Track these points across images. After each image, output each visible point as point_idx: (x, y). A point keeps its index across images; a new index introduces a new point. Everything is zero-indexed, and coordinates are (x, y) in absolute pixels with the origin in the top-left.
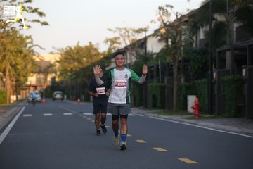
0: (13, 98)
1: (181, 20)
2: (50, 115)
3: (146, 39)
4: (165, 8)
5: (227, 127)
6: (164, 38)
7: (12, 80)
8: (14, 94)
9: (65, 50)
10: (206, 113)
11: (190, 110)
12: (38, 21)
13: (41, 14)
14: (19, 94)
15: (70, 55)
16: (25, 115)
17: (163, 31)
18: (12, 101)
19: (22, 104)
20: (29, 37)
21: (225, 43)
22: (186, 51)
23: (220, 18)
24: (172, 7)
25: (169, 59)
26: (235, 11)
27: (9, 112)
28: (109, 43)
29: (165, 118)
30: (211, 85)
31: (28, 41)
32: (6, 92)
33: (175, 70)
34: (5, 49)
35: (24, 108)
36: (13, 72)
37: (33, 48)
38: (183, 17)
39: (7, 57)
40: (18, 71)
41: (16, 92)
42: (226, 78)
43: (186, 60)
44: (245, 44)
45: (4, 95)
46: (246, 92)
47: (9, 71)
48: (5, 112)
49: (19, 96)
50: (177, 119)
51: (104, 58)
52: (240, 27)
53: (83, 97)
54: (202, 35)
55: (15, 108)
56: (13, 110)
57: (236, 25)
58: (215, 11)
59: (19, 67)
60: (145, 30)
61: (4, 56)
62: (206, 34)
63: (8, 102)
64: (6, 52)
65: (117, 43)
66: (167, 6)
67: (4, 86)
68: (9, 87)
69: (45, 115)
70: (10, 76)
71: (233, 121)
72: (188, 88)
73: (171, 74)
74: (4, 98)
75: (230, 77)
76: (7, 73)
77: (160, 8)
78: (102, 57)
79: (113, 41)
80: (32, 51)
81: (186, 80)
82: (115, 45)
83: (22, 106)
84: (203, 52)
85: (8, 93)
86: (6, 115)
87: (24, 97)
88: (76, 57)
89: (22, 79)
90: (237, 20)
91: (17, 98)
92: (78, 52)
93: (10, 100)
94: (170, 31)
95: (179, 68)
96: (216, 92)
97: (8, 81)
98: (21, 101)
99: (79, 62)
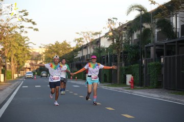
0: (16, 76)
1: (122, 27)
2: (40, 86)
3: (100, 39)
4: (112, 20)
5: (152, 95)
6: (112, 38)
7: (15, 65)
8: (16, 73)
10: (138, 86)
11: (128, 83)
12: (32, 28)
13: (34, 23)
14: (19, 73)
16: (23, 87)
17: (111, 34)
18: (15, 78)
19: (21, 79)
20: (26, 37)
21: (150, 42)
22: (125, 47)
23: (147, 26)
24: (117, 19)
25: (114, 52)
26: (156, 21)
27: (13, 85)
28: (77, 42)
29: (112, 88)
30: (141, 68)
31: (26, 39)
32: (11, 72)
33: (119, 59)
34: (10, 45)
35: (23, 82)
36: (16, 60)
37: (29, 44)
38: (123, 25)
40: (19, 59)
41: (18, 72)
42: (151, 64)
43: (125, 52)
44: (163, 42)
45: (10, 74)
46: (163, 73)
47: (14, 59)
48: (11, 85)
49: (19, 75)
50: (120, 89)
51: (73, 51)
52: (159, 32)
54: (135, 37)
55: (17, 82)
57: (157, 31)
58: (144, 22)
59: (20, 56)
60: (100, 33)
62: (138, 36)
63: (12, 78)
64: (12, 47)
65: (82, 42)
66: (114, 18)
67: (10, 68)
68: (13, 69)
69: (36, 86)
70: (14, 62)
71: (155, 91)
72: (126, 70)
73: (116, 61)
75: (153, 63)
76: (12, 60)
77: (109, 20)
79: (79, 40)
81: (125, 65)
82: (81, 43)
83: (21, 81)
84: (136, 47)
85: (13, 72)
86: (11, 87)
87: (23, 75)
88: (56, 50)
89: (21, 64)
90: (158, 28)
92: (57, 47)
94: (115, 34)
95: (121, 58)
96: (144, 72)
97: (13, 65)
98: (21, 77)
99: (58, 53)
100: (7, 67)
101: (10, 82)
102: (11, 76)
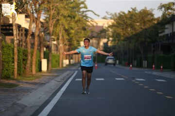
0: (66, 62)
2: (103, 79)
7: (66, 45)
8: (67, 59)
9: (118, 15)
14: (72, 58)
15: (123, 20)
16: (77, 80)
18: (64, 65)
19: (74, 68)
20: (83, 3)
27: (62, 77)
28: (163, 9)
31: (82, 5)
32: (59, 56)
34: (58, 14)
35: (76, 72)
36: (66, 37)
37: (87, 13)
39: (60, 22)
40: (71, 35)
41: (70, 57)
45: (57, 59)
47: (63, 36)
48: (58, 76)
49: (71, 61)
51: (158, 23)
53: (135, 63)
55: (68, 72)
56: (65, 74)
59: (73, 31)
61: (58, 20)
63: (61, 66)
64: (60, 17)
65: (172, 9)
67: (57, 50)
68: (62, 51)
69: (97, 79)
70: (63, 40)
74: (57, 61)
76: (60, 38)
78: (156, 22)
80: (85, 16)
82: (170, 11)
83: (74, 71)
85: (61, 56)
86: (58, 79)
87: (77, 61)
88: (129, 22)
89: (75, 42)
91: (70, 62)
92: (131, 18)
93: (62, 64)
97: (61, 45)
98: (74, 65)
99: (132, 27)
100: (53, 48)
101: (56, 71)
102: (58, 62)
